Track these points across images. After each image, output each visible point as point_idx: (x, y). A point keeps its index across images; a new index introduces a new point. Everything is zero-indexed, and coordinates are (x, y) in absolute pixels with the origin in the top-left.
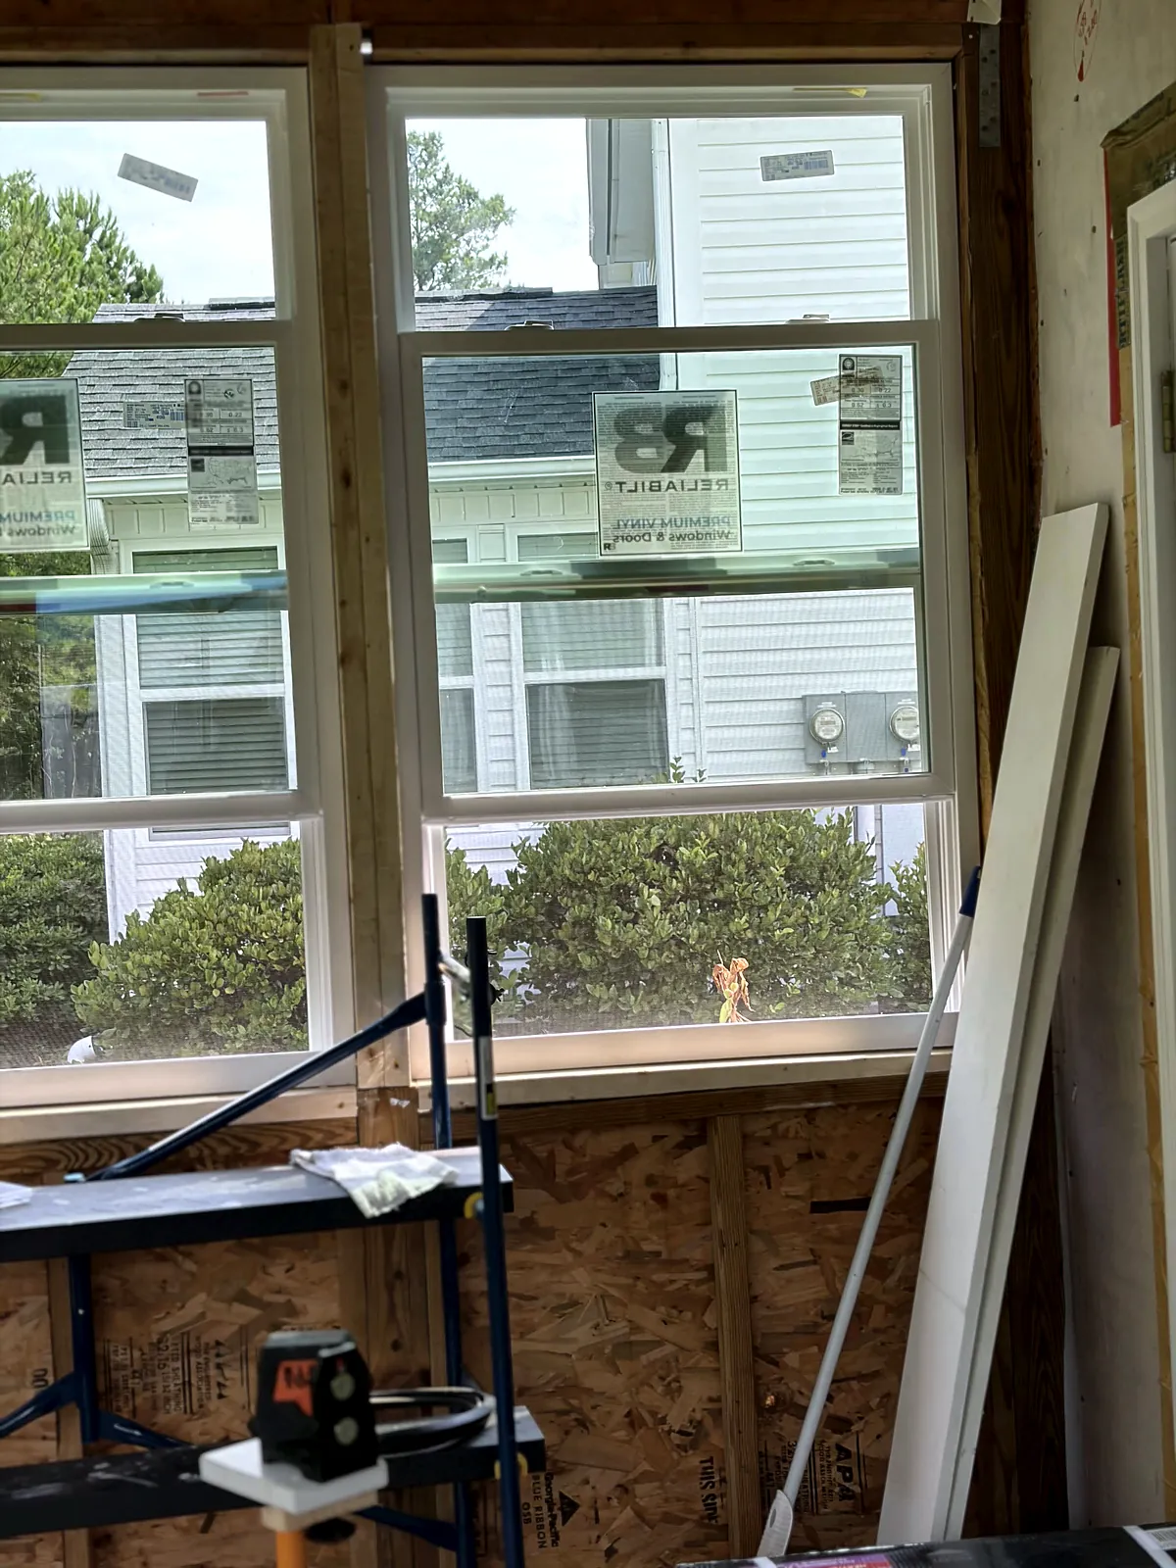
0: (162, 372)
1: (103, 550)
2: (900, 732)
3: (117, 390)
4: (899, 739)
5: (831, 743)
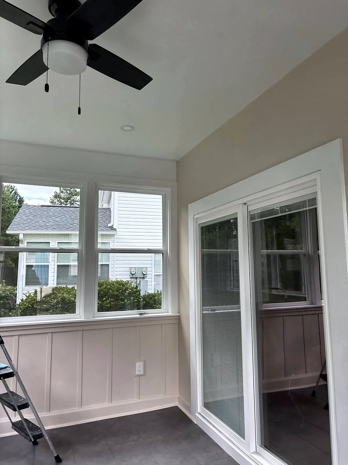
0: (33, 215)
1: (22, 241)
2: (144, 273)
3: (25, 217)
4: (143, 274)
5: (134, 274)
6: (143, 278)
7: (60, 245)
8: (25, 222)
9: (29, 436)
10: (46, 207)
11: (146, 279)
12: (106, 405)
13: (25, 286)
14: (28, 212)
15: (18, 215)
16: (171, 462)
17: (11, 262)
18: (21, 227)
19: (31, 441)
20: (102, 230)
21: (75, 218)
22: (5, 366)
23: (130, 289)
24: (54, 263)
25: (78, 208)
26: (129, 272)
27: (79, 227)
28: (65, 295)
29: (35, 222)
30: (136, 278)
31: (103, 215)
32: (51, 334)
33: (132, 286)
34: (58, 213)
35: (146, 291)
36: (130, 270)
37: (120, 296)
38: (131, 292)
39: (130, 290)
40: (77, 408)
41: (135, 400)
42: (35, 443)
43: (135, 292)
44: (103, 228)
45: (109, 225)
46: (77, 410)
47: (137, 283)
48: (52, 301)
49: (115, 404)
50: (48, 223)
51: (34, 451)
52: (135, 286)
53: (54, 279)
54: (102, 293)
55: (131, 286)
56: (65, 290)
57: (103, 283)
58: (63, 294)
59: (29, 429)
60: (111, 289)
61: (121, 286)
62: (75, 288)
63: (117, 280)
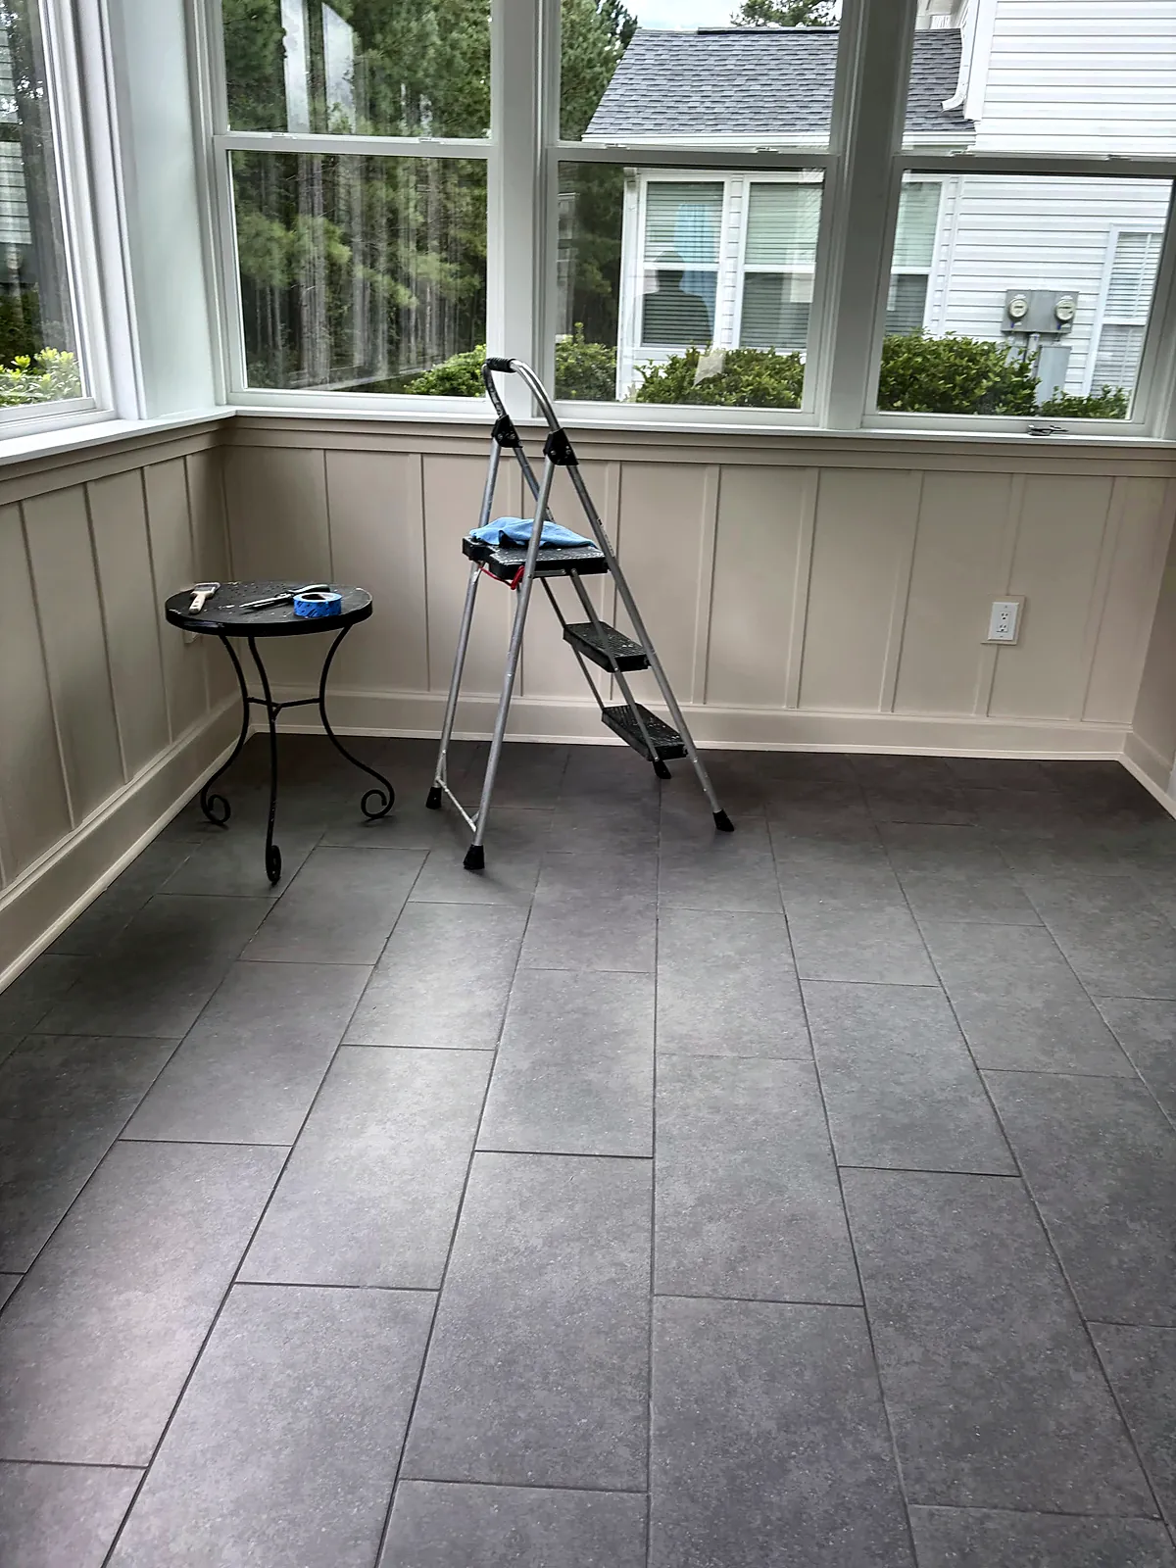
1: (633, 177)
2: (1060, 315)
3: (644, 82)
4: (1058, 319)
5: (1018, 319)
6: (1056, 336)
7: (759, 194)
8: (643, 102)
9: (647, 746)
10: (716, 38)
11: (1064, 343)
12: (875, 713)
13: (641, 346)
14: (652, 62)
15: (619, 77)
16: (1071, 902)
17: (599, 277)
18: (631, 121)
19: (651, 759)
20: (918, 128)
21: (819, 77)
22: (580, 539)
23: (997, 375)
24: (736, 266)
25: (832, 37)
26: (1001, 311)
27: (829, 116)
28: (765, 379)
29: (675, 99)
30: (1027, 335)
31: (928, 62)
32: (717, 469)
33: (1008, 360)
34: (756, 62)
35: (1056, 389)
36: (1007, 301)
37: (957, 395)
38: (998, 386)
39: (998, 379)
40: (784, 707)
41: (973, 718)
42: (662, 773)
43: (1015, 386)
44: (921, 121)
45: (948, 105)
46: (783, 710)
47: (1026, 352)
48: (723, 399)
49: (904, 715)
50: (720, 105)
51: (658, 790)
52: (1016, 366)
53: (731, 323)
54: (891, 381)
55: (1001, 363)
56: (767, 362)
57: (899, 346)
58: (759, 375)
59: (648, 729)
60: (923, 370)
61: (962, 359)
62: (799, 360)
63: (951, 338)
